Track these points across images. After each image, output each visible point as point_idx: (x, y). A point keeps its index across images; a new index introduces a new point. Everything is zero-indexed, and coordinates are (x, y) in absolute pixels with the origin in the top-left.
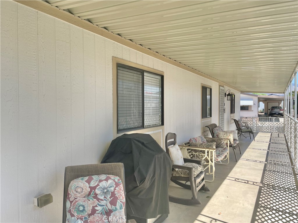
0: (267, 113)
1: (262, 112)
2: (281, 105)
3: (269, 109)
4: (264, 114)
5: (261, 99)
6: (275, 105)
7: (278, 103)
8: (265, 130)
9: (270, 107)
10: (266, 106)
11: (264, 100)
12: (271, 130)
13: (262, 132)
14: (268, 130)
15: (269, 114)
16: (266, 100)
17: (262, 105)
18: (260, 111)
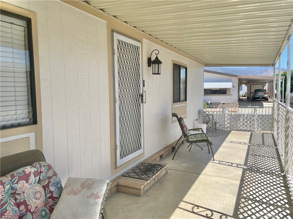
0: (249, 96)
1: (244, 96)
2: (266, 87)
3: (252, 93)
4: (246, 98)
5: (243, 82)
6: (259, 87)
7: (262, 85)
8: (241, 128)
9: (253, 91)
10: (249, 89)
11: (246, 83)
12: (250, 126)
13: (237, 130)
14: (246, 126)
15: (251, 98)
16: (249, 83)
17: (244, 88)
18: (243, 95)
